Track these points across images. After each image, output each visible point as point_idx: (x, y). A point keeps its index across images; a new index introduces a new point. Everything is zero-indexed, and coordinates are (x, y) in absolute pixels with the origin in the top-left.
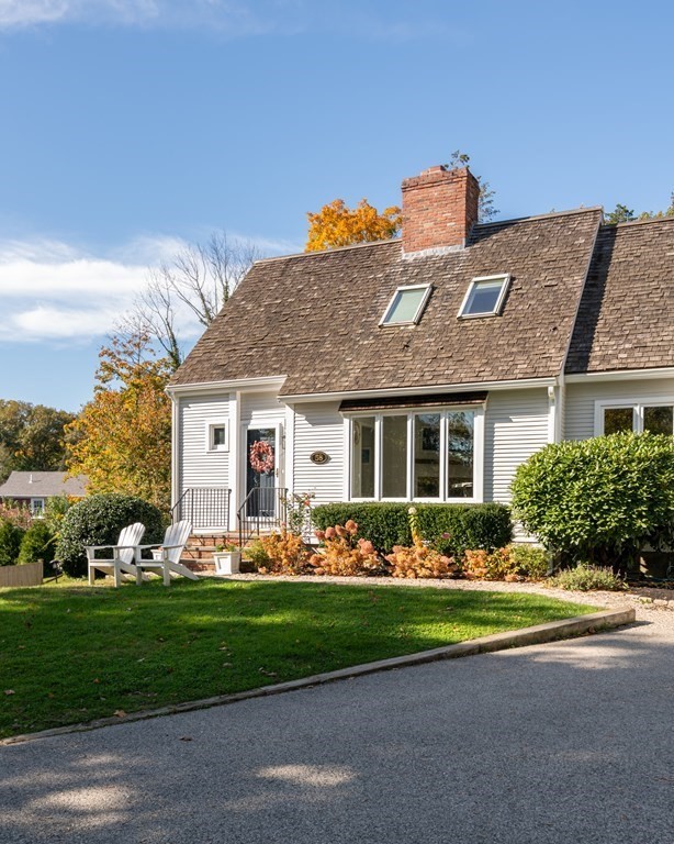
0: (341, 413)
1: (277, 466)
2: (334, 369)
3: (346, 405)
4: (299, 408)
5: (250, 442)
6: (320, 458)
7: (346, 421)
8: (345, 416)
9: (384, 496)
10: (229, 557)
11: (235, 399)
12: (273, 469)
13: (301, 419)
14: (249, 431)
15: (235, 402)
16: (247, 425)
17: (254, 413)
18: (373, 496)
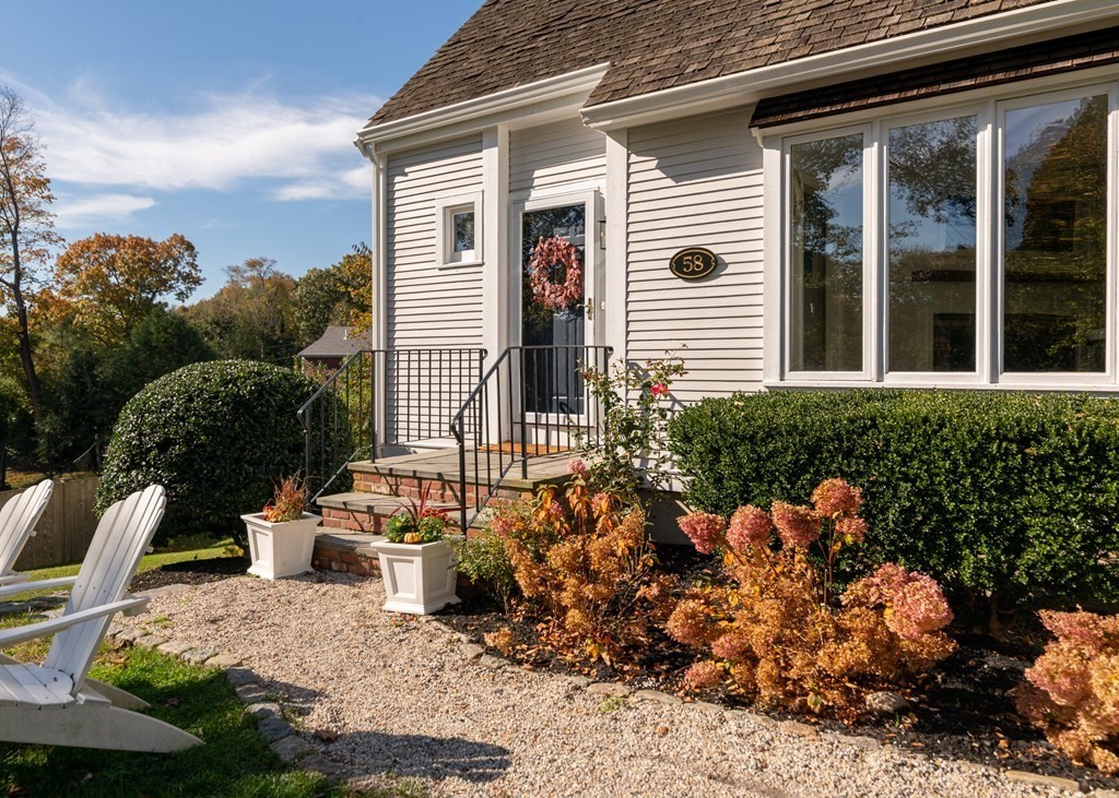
0: (755, 132)
1: (589, 293)
2: (732, 27)
3: (772, 109)
4: (638, 139)
5: (529, 240)
6: (696, 265)
7: (772, 157)
8: (769, 142)
9: (892, 368)
10: (418, 560)
11: (494, 145)
12: (581, 300)
13: (647, 167)
14: (527, 215)
15: (495, 150)
16: (522, 201)
17: (537, 173)
18: (856, 365)
